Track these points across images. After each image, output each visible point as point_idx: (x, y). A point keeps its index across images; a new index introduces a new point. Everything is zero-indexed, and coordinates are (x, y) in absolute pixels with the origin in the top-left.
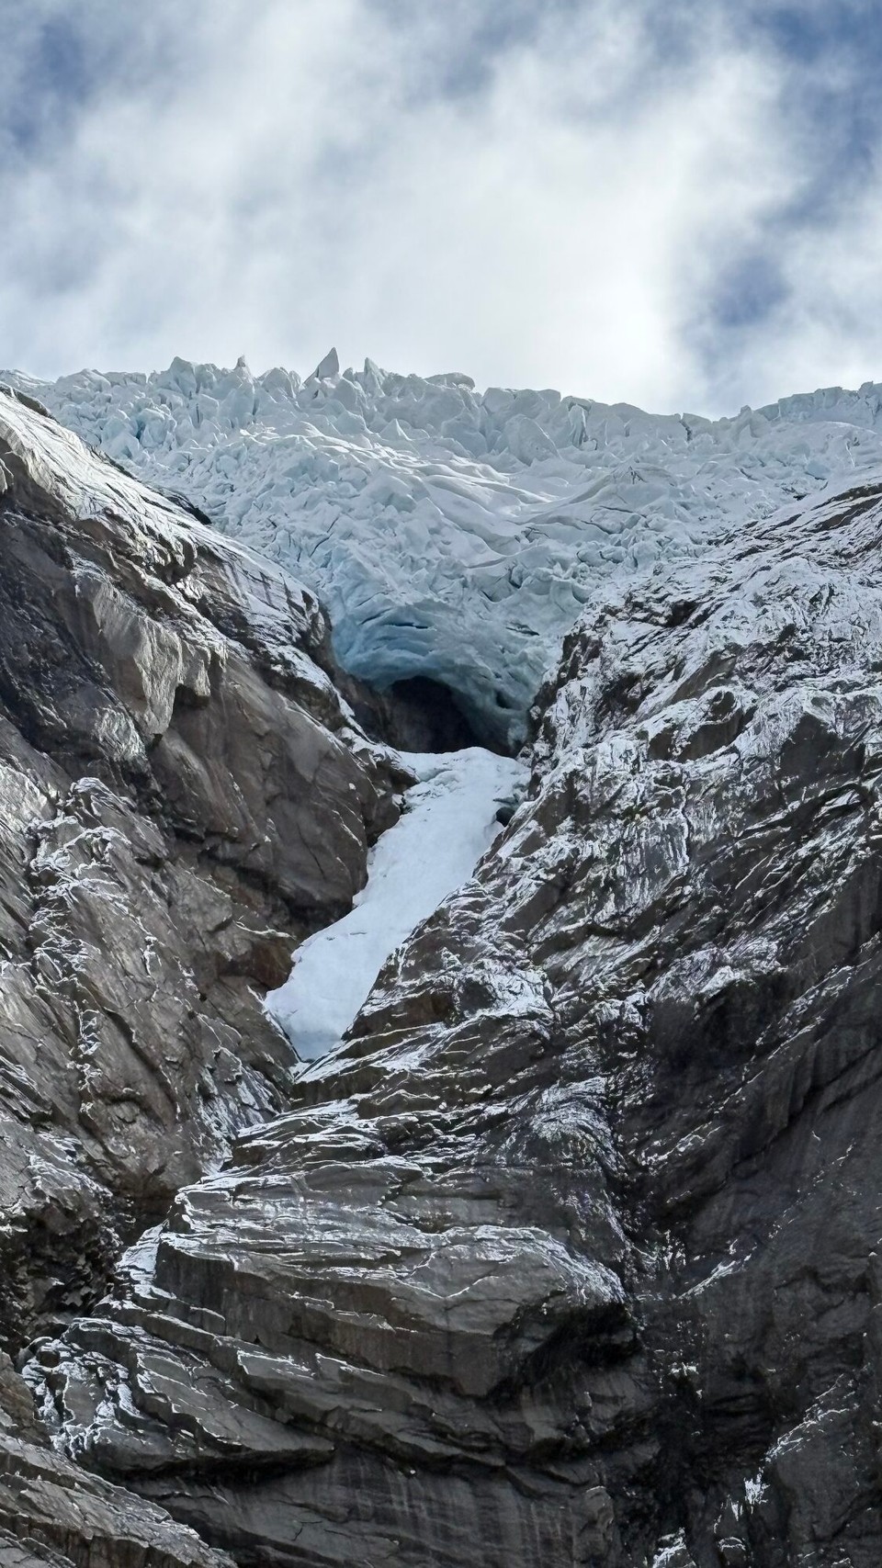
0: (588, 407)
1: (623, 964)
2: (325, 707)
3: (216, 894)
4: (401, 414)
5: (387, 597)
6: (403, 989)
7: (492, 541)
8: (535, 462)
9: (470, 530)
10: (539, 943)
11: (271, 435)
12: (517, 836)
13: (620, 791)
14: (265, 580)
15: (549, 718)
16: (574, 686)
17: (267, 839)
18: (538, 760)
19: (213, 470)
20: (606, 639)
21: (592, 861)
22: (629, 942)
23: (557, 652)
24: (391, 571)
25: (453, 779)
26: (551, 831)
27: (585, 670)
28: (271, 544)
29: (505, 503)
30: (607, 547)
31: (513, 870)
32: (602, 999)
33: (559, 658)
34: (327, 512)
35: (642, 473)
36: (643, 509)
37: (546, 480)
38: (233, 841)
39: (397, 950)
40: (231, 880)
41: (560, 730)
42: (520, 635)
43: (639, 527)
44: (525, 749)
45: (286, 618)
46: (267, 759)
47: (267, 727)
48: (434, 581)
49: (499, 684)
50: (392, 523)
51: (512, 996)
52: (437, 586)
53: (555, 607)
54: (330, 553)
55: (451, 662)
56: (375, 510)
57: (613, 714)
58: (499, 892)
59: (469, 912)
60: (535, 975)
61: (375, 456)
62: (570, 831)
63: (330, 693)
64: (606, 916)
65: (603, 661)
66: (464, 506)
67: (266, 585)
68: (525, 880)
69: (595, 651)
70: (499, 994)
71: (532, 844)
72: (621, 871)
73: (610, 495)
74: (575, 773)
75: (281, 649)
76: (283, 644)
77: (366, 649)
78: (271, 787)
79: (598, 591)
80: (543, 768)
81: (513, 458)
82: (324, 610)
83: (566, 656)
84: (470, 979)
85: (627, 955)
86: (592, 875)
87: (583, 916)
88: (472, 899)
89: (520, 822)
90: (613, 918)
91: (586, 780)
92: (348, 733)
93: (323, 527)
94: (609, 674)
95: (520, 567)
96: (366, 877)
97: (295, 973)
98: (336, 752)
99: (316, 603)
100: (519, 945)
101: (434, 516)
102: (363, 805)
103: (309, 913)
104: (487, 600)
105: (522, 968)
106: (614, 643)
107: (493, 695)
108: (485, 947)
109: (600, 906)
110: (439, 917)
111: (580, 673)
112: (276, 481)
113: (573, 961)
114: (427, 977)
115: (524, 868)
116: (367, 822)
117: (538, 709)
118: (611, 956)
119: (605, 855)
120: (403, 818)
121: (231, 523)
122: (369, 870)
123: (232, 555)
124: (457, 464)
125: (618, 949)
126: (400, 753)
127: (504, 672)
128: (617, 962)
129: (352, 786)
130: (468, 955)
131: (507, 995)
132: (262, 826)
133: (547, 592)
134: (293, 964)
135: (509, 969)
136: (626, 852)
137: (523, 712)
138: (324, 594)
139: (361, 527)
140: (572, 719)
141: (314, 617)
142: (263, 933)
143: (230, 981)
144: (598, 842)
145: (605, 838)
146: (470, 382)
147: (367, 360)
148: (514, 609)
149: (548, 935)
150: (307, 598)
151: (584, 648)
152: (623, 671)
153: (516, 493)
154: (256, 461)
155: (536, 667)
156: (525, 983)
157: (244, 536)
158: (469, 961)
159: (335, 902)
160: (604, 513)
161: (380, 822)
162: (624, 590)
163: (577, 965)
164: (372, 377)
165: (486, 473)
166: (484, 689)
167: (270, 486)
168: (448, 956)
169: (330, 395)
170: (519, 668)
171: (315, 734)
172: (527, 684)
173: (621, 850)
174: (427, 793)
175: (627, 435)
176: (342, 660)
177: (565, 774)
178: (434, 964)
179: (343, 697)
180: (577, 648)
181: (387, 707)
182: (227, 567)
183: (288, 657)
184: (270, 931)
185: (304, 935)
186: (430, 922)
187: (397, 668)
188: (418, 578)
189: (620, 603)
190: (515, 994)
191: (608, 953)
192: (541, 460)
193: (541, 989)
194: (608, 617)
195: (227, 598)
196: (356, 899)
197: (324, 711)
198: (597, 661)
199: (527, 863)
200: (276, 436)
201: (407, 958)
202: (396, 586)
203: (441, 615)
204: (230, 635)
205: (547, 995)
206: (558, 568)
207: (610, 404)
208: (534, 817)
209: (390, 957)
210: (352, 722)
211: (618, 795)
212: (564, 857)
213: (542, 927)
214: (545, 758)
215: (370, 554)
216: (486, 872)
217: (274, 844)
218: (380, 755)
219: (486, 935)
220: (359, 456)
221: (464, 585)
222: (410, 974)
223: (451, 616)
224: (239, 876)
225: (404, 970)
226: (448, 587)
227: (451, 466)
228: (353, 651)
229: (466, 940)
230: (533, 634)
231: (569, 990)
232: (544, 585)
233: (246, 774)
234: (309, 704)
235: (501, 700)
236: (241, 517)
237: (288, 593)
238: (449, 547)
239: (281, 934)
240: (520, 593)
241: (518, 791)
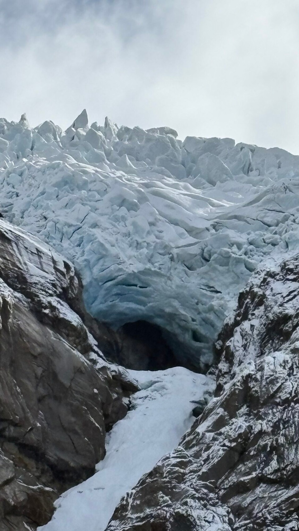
0: (253, 150)
1: (283, 502)
2: (77, 338)
3: (4, 460)
4: (130, 152)
5: (120, 266)
6: (132, 519)
7: (191, 231)
8: (218, 183)
9: (175, 223)
10: (225, 489)
11: (43, 161)
12: (209, 419)
13: (280, 387)
14: (39, 253)
15: (229, 346)
16: (246, 325)
17: (39, 425)
18: (221, 374)
19: (5, 183)
20: (268, 293)
21: (261, 433)
22: (287, 487)
23: (233, 304)
24: (123, 250)
25: (163, 388)
26: (233, 415)
27: (253, 314)
28: (43, 230)
29: (199, 206)
30: (268, 235)
31: (207, 441)
32: (269, 526)
33: (235, 308)
34: (80, 210)
35: (292, 187)
36: (292, 211)
37: (226, 193)
38: (16, 425)
39: (128, 494)
40: (14, 452)
41: (236, 354)
42: (209, 293)
43: (289, 222)
44: (212, 369)
45: (53, 278)
46: (39, 371)
47: (39, 350)
48: (152, 256)
49: (195, 326)
50: (124, 219)
51: (207, 524)
52: (153, 260)
53: (233, 273)
54: (82, 238)
55: (163, 311)
56: (112, 209)
57: (273, 341)
58: (197, 455)
59: (177, 468)
60: (222, 510)
61: (112, 175)
62: (246, 414)
63: (82, 329)
64: (271, 470)
65: (266, 309)
66: (173, 208)
67: (40, 257)
68: (216, 447)
69: (261, 301)
70: (198, 522)
71: (220, 423)
72: (282, 440)
73: (269, 201)
74: (249, 376)
75: (49, 299)
76: (51, 295)
77: (106, 301)
78: (41, 391)
79: (262, 263)
80: (225, 380)
81: (204, 181)
82: (77, 274)
83: (240, 307)
84: (178, 512)
85: (286, 497)
86: (261, 443)
87: (255, 470)
88: (179, 460)
89: (211, 410)
90: (276, 471)
91: (256, 380)
92: (93, 356)
93: (78, 219)
94: (271, 316)
95: (209, 247)
96: (105, 452)
97: (56, 514)
98: (85, 367)
99: (73, 269)
100: (211, 490)
101: (152, 214)
102: (103, 404)
103: (66, 475)
104: (187, 269)
105: (214, 505)
106: (274, 295)
107: (190, 333)
108: (188, 491)
109: (267, 464)
110: (156, 472)
111: (250, 316)
112: (47, 190)
113: (249, 500)
114: (148, 511)
115: (214, 439)
116: (106, 416)
117: (220, 342)
118: (275, 497)
119: (270, 429)
120: (130, 413)
121: (16, 217)
122: (107, 447)
123: (17, 237)
124: (167, 182)
125: (280, 492)
126: (128, 370)
127: (198, 317)
128: (279, 501)
129: (96, 391)
130: (175, 497)
131: (203, 523)
132: (36, 416)
133: (227, 264)
134: (54, 509)
135: (205, 506)
136: (284, 428)
137: (211, 344)
138: (78, 264)
139: (104, 221)
140: (245, 347)
141: (71, 279)
142: (35, 487)
143: (13, 519)
144: (265, 421)
145: (270, 418)
146: (174, 133)
147: (106, 118)
148: (204, 276)
149: (231, 483)
150: (67, 266)
151: (253, 300)
152: (281, 313)
153: (207, 201)
154: (34, 178)
155: (219, 314)
156: (215, 515)
157: (25, 225)
158: (177, 500)
159: (84, 468)
160: (266, 213)
161: (114, 416)
162: (280, 261)
163: (251, 503)
164: (110, 129)
165: (186, 188)
166: (185, 329)
167: (43, 193)
168: (163, 497)
169: (82, 138)
170: (208, 315)
171: (72, 356)
172: (213, 325)
173: (281, 426)
174: (146, 397)
175: (279, 167)
176: (90, 308)
177: (243, 377)
178: (154, 503)
179: (91, 333)
180: (248, 300)
181: (119, 340)
182: (14, 244)
183: (55, 304)
184: (40, 486)
185: (62, 490)
186: (150, 475)
187: (125, 314)
188: (141, 254)
189: (277, 270)
190: (209, 522)
191: (273, 495)
192: (222, 182)
193: (226, 519)
194: (269, 279)
195: (14, 264)
196: (98, 466)
197: (77, 341)
198: (262, 308)
199: (216, 436)
200: (47, 162)
201: (134, 499)
202: (126, 259)
203: (155, 279)
204: (15, 289)
205: (231, 523)
206: (235, 249)
207: (268, 148)
208: (221, 406)
209: (123, 499)
210: (96, 349)
211: (279, 389)
212: (242, 431)
213: (227, 478)
214: (226, 373)
215: (109, 238)
216: (188, 443)
217: (43, 427)
218: (115, 371)
219: (188, 483)
220: (102, 175)
221: (172, 259)
222: (136, 509)
223: (163, 280)
224: (19, 449)
225: (133, 507)
226: (160, 260)
227: (162, 183)
228: (97, 303)
229: (175, 487)
230: (217, 292)
231: (246, 519)
232: (226, 260)
233: (26, 381)
234: (68, 335)
235: (196, 337)
236: (23, 213)
237: (54, 262)
238: (161, 234)
239: (47, 489)
240: (210, 266)
241: (207, 396)
